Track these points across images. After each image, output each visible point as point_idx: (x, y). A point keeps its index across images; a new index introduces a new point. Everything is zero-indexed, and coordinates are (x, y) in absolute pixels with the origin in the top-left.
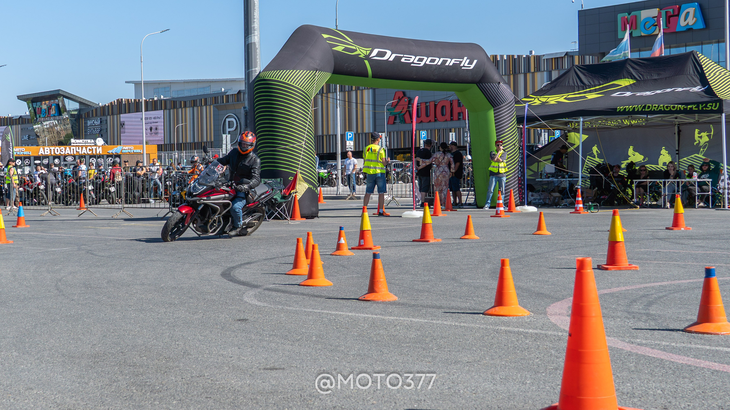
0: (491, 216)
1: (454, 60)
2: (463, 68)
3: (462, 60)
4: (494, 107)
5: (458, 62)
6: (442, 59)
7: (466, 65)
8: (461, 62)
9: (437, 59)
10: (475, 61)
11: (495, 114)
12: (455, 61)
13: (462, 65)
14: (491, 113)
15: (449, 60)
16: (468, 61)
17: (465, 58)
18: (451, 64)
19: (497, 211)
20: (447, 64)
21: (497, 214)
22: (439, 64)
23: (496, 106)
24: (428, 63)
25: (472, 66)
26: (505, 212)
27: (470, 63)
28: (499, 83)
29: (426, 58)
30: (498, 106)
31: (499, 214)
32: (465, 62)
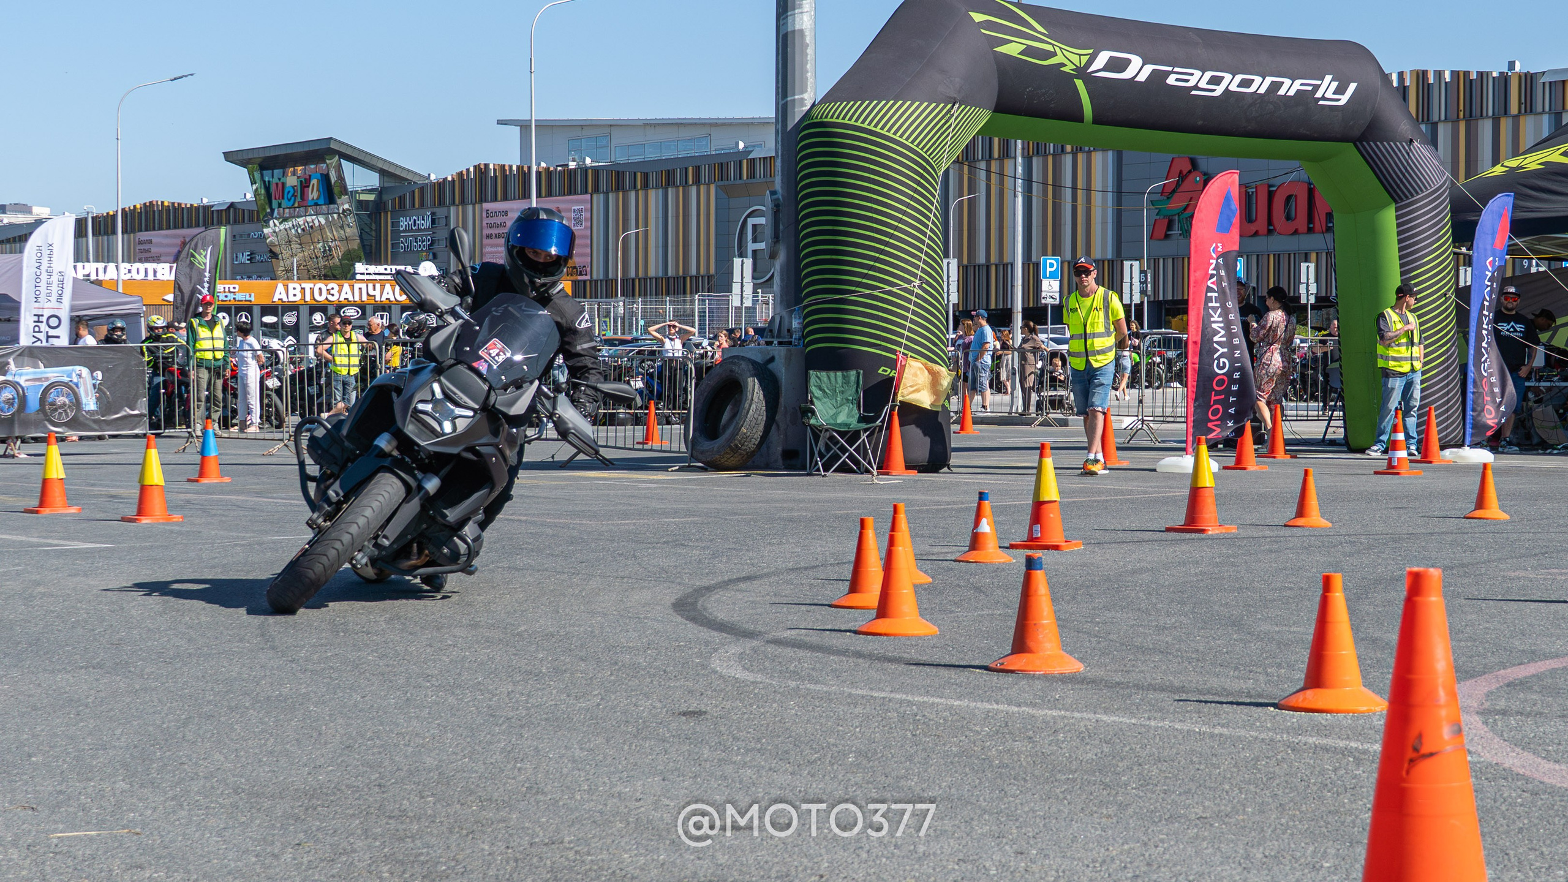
0: (1376, 473)
1: (1298, 82)
2: (1321, 103)
3: (1319, 82)
4: (1396, 202)
5: (1310, 88)
6: (1269, 80)
7: (1329, 95)
8: (1316, 88)
9: (1258, 80)
10: (1353, 86)
11: (1398, 217)
12: (1302, 85)
13: (1319, 95)
14: (1389, 217)
15: (1287, 82)
16: (1335, 84)
17: (1328, 78)
18: (1291, 93)
19: (1390, 460)
20: (1282, 92)
21: (1390, 466)
22: (1262, 91)
23: (1402, 200)
24: (1233, 87)
25: (1344, 99)
26: (1411, 461)
27: (1340, 90)
28: (1411, 141)
29: (1228, 77)
30: (1407, 198)
31: (1394, 467)
32: (1327, 87)
